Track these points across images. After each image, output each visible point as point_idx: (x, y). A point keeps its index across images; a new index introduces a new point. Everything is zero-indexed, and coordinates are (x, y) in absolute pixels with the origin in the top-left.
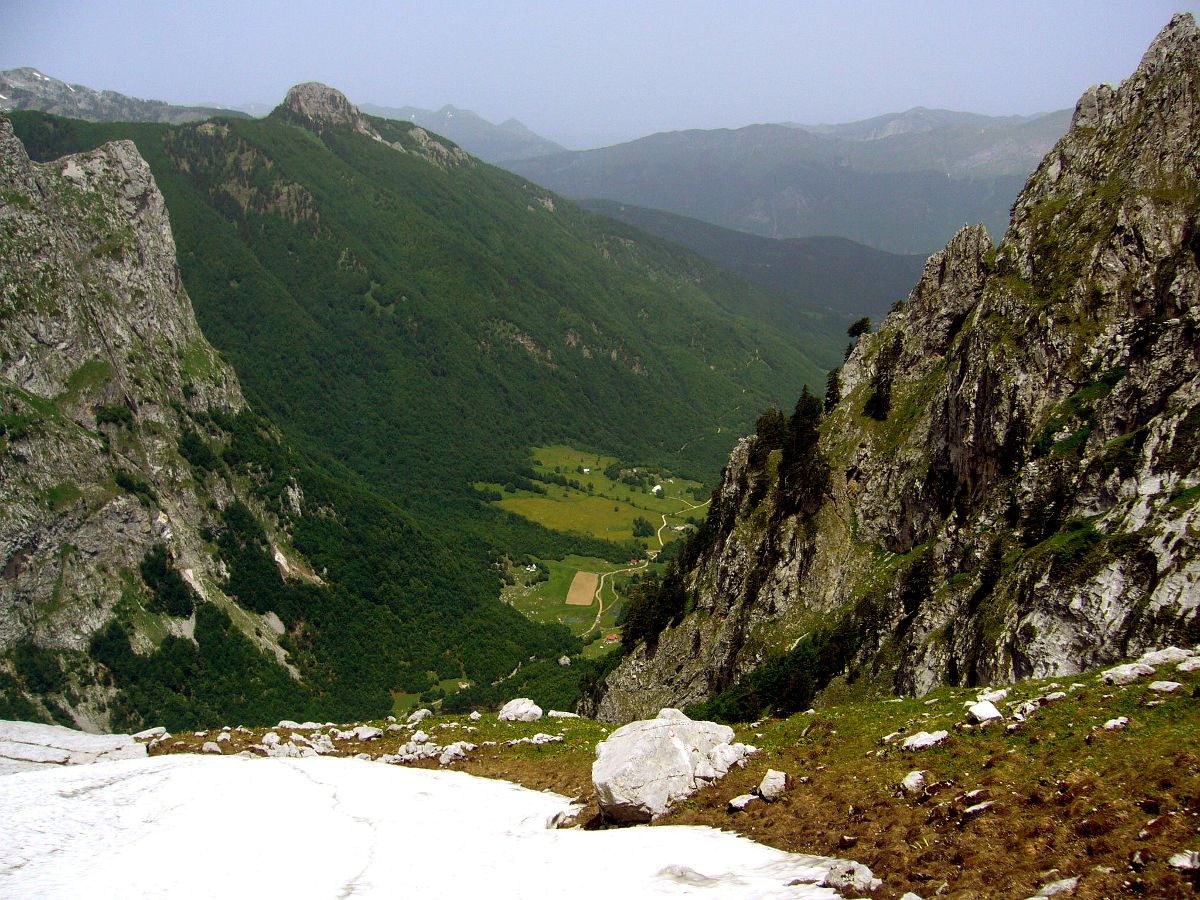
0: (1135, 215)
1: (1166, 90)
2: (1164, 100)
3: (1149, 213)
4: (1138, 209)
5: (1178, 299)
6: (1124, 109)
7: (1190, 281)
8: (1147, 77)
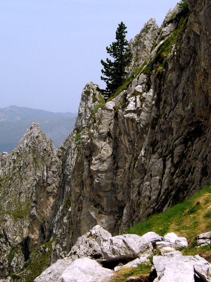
0: (4, 224)
1: (22, 162)
2: (21, 167)
3: (11, 223)
4: (6, 221)
5: (14, 269)
6: (7, 169)
7: (20, 260)
8: (18, 153)
